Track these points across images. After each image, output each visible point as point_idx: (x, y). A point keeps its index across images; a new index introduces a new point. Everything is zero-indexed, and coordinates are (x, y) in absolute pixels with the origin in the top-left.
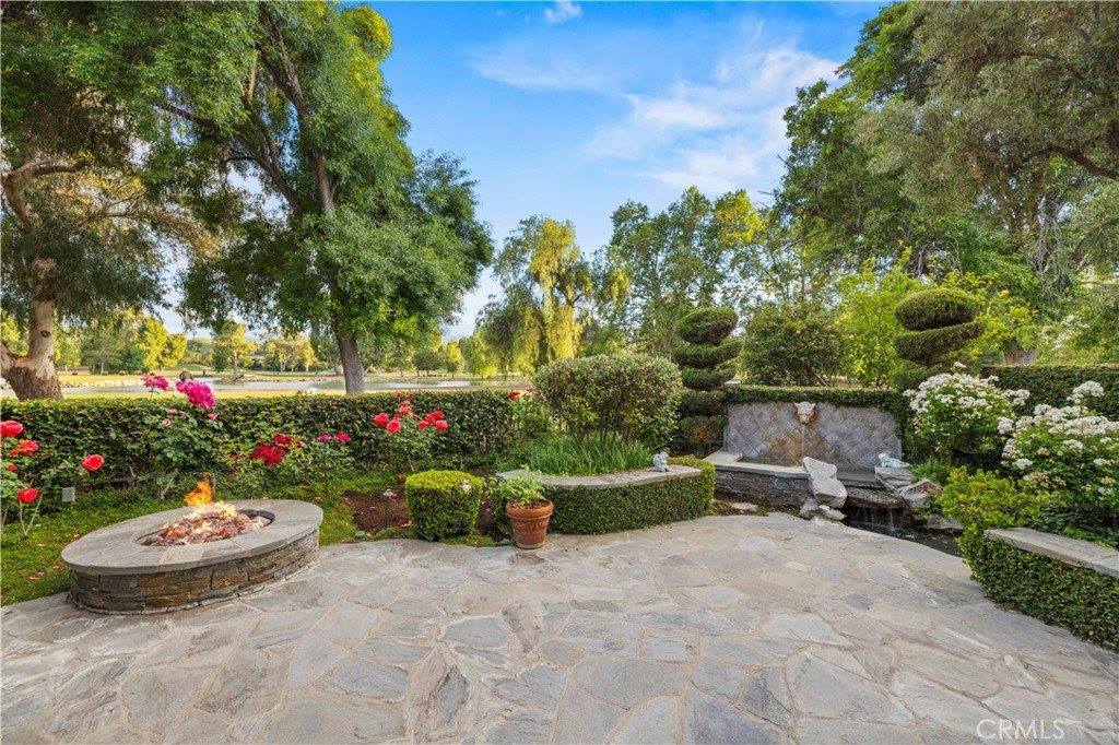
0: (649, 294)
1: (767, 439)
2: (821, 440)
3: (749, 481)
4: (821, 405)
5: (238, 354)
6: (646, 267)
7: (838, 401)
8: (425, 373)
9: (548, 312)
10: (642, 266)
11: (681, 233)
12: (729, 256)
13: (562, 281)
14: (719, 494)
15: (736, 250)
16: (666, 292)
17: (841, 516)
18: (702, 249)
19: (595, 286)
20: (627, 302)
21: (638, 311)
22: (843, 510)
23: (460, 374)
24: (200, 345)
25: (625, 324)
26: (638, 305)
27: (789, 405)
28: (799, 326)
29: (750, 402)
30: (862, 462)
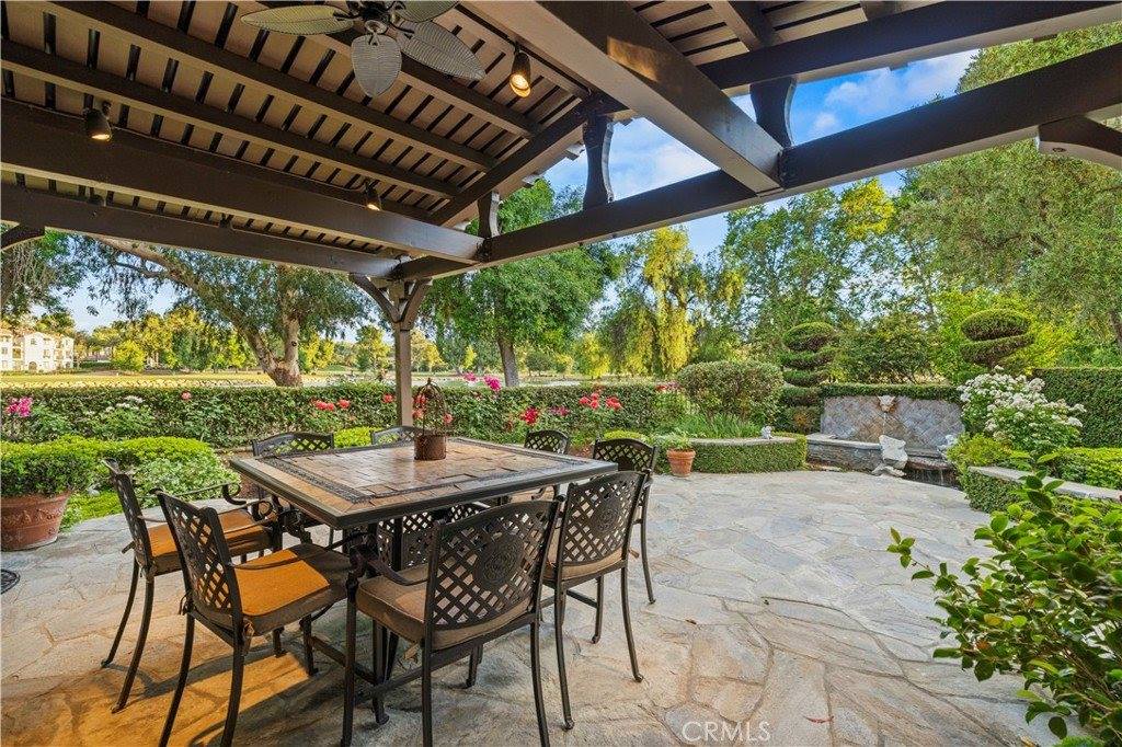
0: (766, 292)
1: (855, 424)
2: (900, 425)
3: (835, 452)
4: (900, 399)
5: (378, 356)
6: (763, 264)
7: (913, 394)
8: (536, 373)
9: (661, 315)
10: (758, 263)
11: (802, 228)
12: (857, 249)
13: (674, 285)
14: (808, 460)
15: (865, 243)
16: (785, 289)
17: (902, 474)
18: (826, 243)
19: (709, 287)
20: (743, 302)
21: (754, 310)
22: (904, 470)
23: (568, 374)
24: (342, 348)
25: (740, 323)
26: (753, 304)
27: (874, 398)
28: (889, 336)
29: (842, 395)
30: (933, 442)
